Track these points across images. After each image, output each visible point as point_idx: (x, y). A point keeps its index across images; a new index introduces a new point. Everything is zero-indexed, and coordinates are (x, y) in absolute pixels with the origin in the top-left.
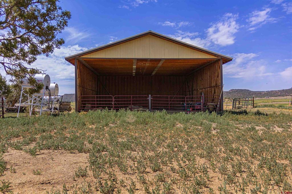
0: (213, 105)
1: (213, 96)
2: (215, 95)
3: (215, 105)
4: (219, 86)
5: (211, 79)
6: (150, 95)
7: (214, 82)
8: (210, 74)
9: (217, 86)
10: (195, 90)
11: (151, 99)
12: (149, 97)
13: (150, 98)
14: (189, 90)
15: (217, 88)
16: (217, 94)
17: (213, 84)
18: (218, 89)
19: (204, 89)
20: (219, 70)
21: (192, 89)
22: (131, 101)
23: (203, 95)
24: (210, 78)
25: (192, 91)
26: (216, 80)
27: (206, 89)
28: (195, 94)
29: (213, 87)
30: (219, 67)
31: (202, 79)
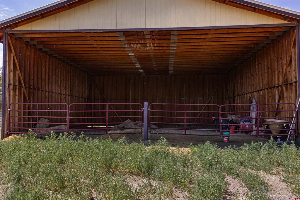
0: (282, 124)
1: (278, 105)
2: (281, 102)
3: (285, 123)
4: (294, 84)
5: (272, 73)
6: (146, 104)
7: (278, 78)
8: (269, 63)
9: (287, 84)
10: (238, 95)
11: (148, 111)
12: (143, 108)
13: (145, 108)
14: (228, 96)
15: (286, 88)
16: (286, 101)
17: (277, 82)
18: (291, 90)
19: (256, 92)
20: (293, 50)
21: (234, 93)
22: (107, 115)
23: (254, 102)
24: (270, 70)
25: (234, 97)
26: (286, 72)
27: (261, 92)
28: (239, 102)
29: (278, 87)
30: (293, 43)
31: (251, 74)
